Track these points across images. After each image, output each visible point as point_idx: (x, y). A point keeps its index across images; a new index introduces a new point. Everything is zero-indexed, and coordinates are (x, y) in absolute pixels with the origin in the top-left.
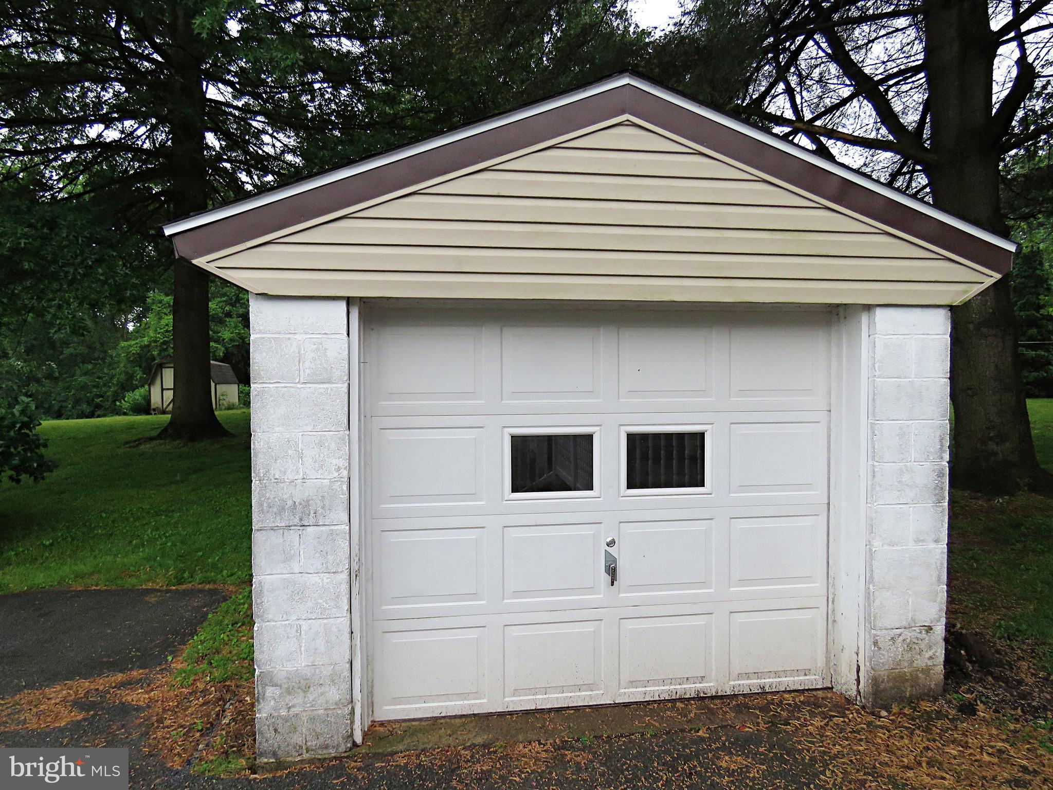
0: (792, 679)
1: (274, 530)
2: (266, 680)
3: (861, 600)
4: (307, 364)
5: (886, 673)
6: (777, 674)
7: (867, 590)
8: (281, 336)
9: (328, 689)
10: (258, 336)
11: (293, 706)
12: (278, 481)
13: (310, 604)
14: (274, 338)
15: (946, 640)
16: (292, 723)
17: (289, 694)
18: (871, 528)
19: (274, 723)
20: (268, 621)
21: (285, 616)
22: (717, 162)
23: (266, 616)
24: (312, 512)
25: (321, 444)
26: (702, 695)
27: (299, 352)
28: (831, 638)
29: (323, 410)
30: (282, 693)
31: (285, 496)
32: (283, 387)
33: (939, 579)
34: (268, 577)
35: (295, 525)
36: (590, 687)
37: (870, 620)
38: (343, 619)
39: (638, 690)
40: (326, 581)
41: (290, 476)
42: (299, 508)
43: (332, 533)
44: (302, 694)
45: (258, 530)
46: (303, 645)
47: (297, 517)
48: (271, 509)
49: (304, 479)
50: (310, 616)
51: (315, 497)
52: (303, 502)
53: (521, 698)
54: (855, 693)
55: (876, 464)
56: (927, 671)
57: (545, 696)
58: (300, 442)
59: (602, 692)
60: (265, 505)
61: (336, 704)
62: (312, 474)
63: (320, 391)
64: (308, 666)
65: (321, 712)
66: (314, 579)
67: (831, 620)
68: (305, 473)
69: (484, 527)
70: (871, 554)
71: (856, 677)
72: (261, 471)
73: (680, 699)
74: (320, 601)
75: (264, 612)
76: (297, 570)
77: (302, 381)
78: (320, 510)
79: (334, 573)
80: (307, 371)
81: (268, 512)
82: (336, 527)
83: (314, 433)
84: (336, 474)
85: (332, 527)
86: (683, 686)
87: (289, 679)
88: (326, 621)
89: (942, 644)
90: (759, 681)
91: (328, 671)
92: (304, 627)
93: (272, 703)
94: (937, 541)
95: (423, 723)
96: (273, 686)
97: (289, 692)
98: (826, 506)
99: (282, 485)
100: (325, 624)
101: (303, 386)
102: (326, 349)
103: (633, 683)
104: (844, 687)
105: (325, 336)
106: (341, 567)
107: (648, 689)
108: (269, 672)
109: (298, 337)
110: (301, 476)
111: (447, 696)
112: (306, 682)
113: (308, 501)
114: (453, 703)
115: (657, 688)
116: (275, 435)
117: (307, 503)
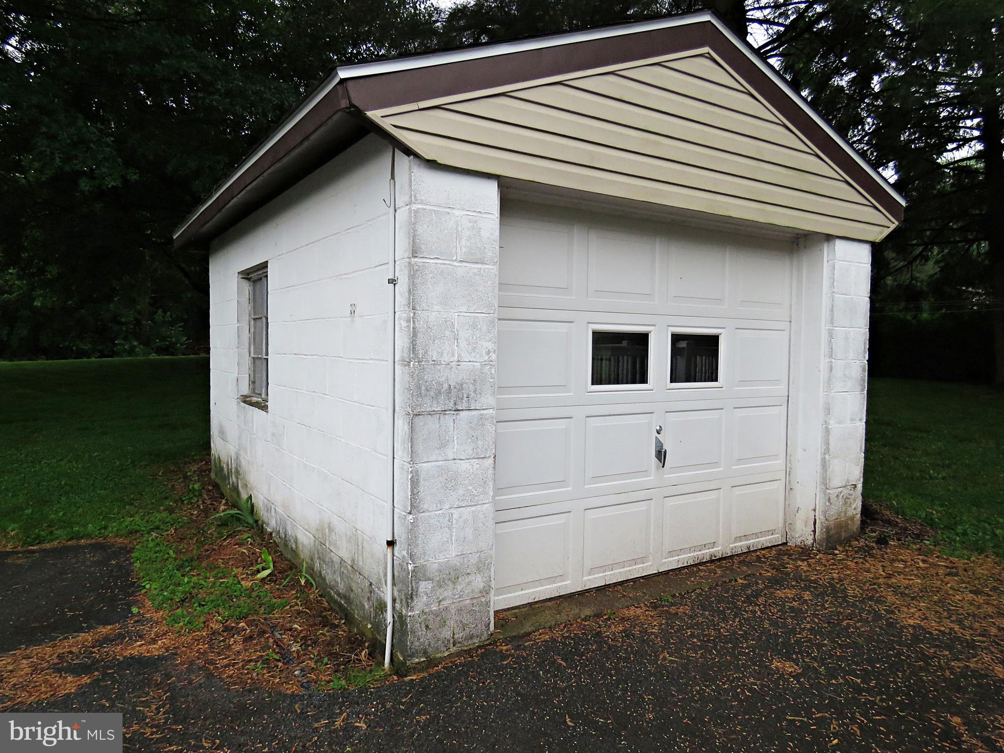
0: (765, 538)
1: (431, 415)
2: (420, 575)
3: (819, 468)
4: (464, 242)
5: (833, 522)
6: (756, 535)
7: (824, 459)
8: (441, 209)
9: (474, 578)
10: (420, 206)
11: (444, 599)
12: (436, 363)
13: (461, 492)
14: (434, 211)
15: (862, 495)
16: (441, 616)
17: (440, 587)
18: (828, 411)
19: (425, 620)
20: (423, 512)
21: (439, 505)
22: (758, 103)
23: (421, 506)
24: (465, 396)
25: (474, 326)
26: (713, 558)
27: (457, 229)
28: (787, 503)
29: (477, 290)
30: (434, 587)
31: (442, 379)
32: (441, 264)
33: (861, 448)
34: (424, 464)
35: (450, 410)
36: (643, 560)
37: (825, 483)
38: (488, 505)
39: (674, 558)
40: (476, 466)
41: (446, 358)
42: (454, 391)
43: (482, 417)
44: (451, 585)
45: (416, 415)
46: (454, 534)
47: (452, 401)
48: (428, 393)
49: (458, 361)
50: (461, 504)
51: (468, 381)
52: (457, 386)
53: (595, 576)
54: (812, 541)
55: (833, 360)
56: (852, 518)
57: (612, 572)
58: (456, 322)
59: (650, 563)
60: (423, 388)
61: (481, 592)
62: (466, 357)
63: (474, 271)
64: (457, 555)
65: (468, 602)
66: (464, 466)
67: (789, 489)
68: (459, 356)
69: (571, 418)
70: (827, 431)
71: (813, 529)
72: (420, 352)
73: (700, 563)
74: (471, 488)
75: (419, 503)
76: (451, 456)
77: (459, 259)
78: (472, 394)
79: (483, 458)
80: (464, 250)
81: (426, 396)
82: (485, 412)
83: (468, 314)
84: (487, 358)
85: (482, 412)
86: (703, 552)
87: (440, 571)
88: (474, 508)
89: (860, 497)
90: (746, 542)
91: (474, 559)
92: (455, 516)
93: (425, 597)
94: (861, 420)
95: (523, 610)
96: (425, 580)
97: (440, 585)
98: (787, 397)
99: (438, 367)
100: (473, 512)
101: (459, 264)
102: (480, 228)
103: (671, 553)
104: (799, 540)
105: (479, 215)
106: (489, 452)
107: (680, 557)
108: (423, 566)
109: (455, 212)
110: (456, 359)
111: (539, 582)
112: (456, 572)
113: (462, 385)
114: (544, 588)
115: (686, 556)
116: (434, 314)
117: (461, 387)
